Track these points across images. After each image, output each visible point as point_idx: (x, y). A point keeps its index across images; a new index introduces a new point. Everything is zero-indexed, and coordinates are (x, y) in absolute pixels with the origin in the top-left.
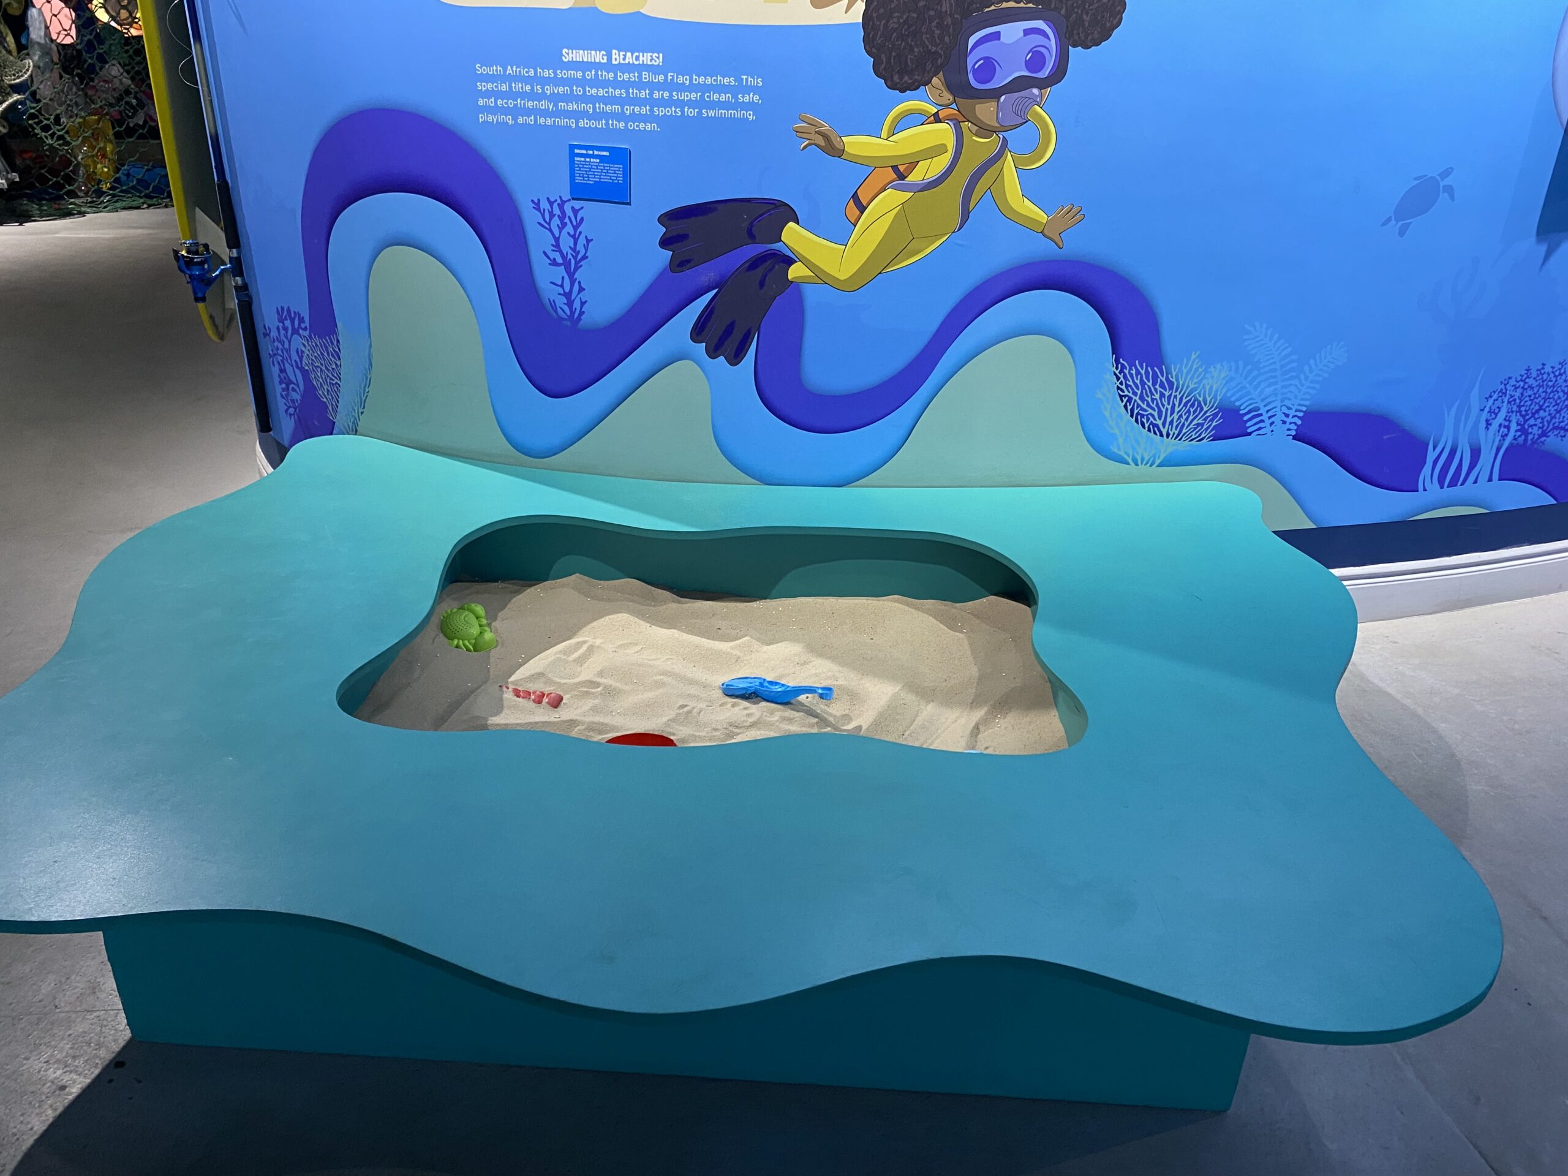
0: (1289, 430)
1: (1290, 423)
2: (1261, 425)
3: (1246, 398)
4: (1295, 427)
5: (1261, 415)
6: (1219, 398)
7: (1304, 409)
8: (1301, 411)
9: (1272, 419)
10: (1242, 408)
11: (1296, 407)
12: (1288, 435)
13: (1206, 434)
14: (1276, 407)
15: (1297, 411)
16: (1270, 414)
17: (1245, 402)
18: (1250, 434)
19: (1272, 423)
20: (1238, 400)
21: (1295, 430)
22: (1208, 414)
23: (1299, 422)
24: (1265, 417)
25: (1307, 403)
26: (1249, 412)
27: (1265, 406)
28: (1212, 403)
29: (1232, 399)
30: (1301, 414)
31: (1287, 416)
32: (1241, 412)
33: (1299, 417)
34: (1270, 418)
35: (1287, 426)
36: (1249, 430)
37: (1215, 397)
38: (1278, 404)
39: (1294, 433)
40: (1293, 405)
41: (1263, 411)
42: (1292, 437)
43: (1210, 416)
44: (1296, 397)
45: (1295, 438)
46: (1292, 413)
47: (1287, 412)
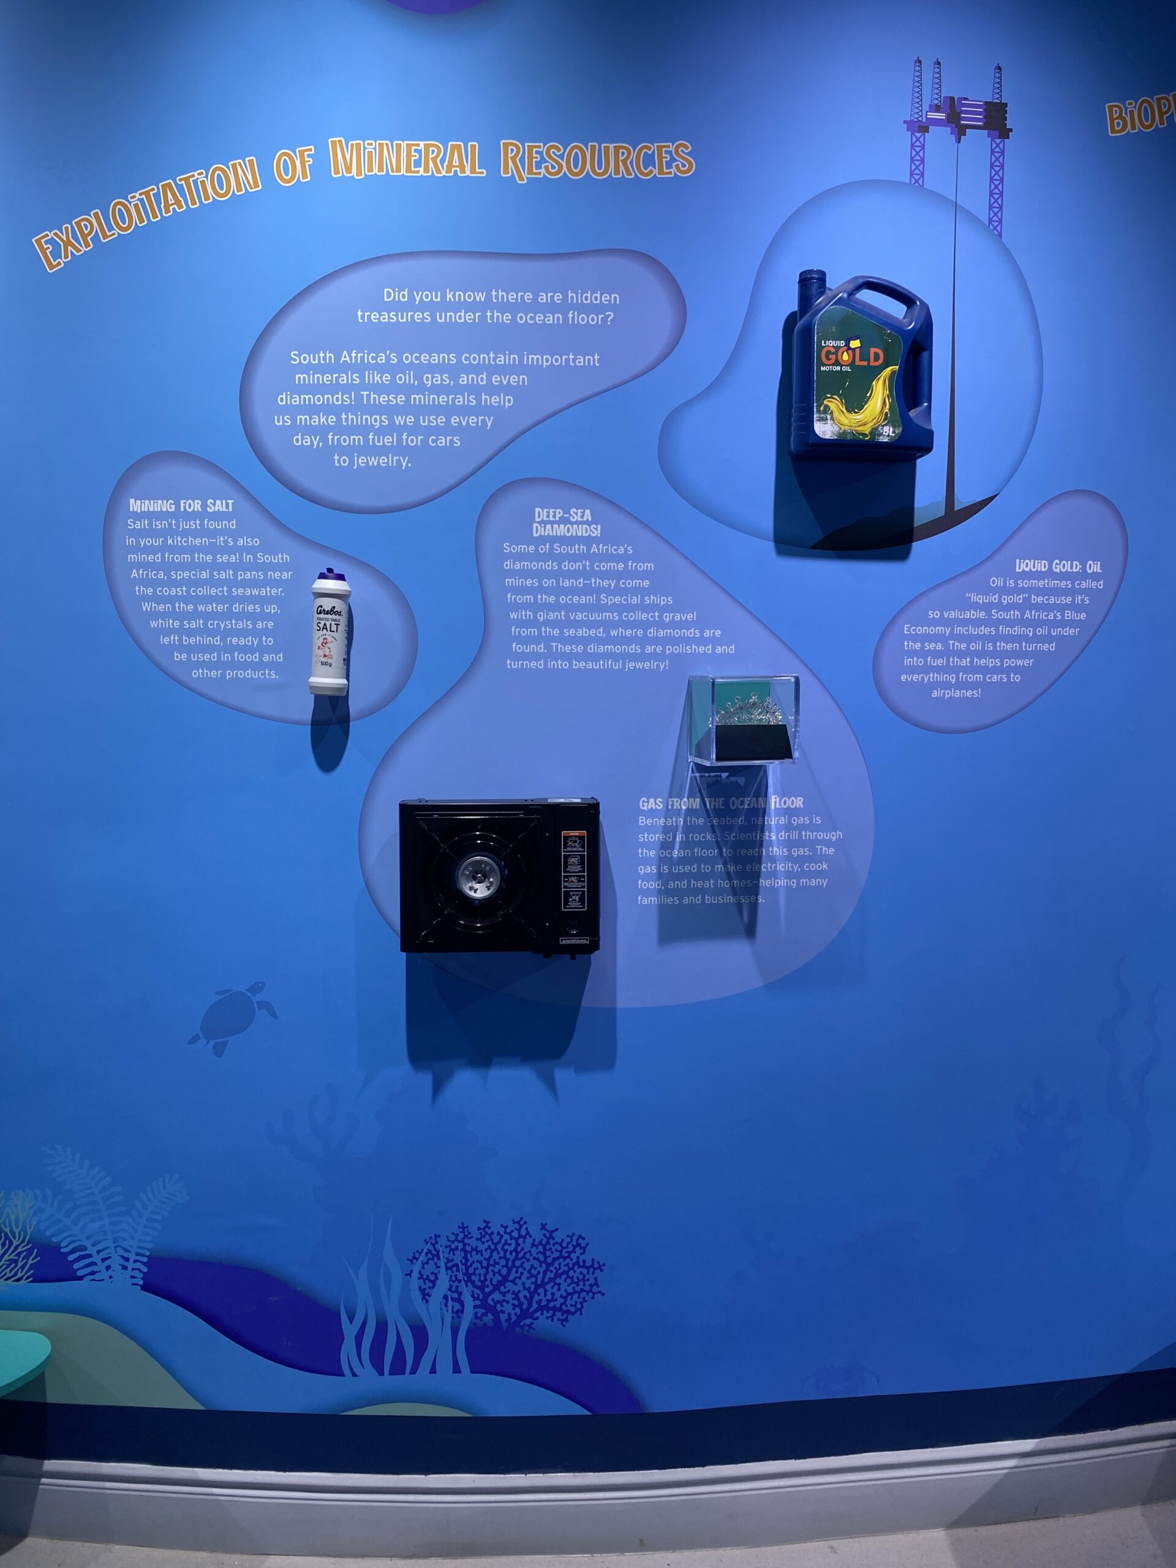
0: (133, 1277)
1: (133, 1269)
2: (94, 1268)
3: (66, 1234)
4: (141, 1275)
5: (90, 1256)
6: (29, 1232)
7: (148, 1253)
8: (143, 1255)
9: (107, 1263)
10: (62, 1245)
11: (134, 1250)
12: (133, 1284)
13: (24, 1273)
14: (108, 1248)
15: (137, 1254)
16: (103, 1255)
17: (65, 1238)
18: (81, 1278)
19: (108, 1268)
20: (56, 1234)
21: (142, 1279)
22: (20, 1249)
23: (145, 1269)
24: (97, 1259)
25: (150, 1246)
26: (74, 1251)
27: (93, 1245)
28: (22, 1235)
29: (48, 1233)
30: (145, 1260)
31: (127, 1259)
32: (63, 1250)
33: (143, 1263)
34: (103, 1260)
35: (129, 1272)
36: (79, 1273)
37: (24, 1229)
38: (109, 1243)
39: (141, 1283)
40: (131, 1247)
41: (91, 1250)
42: (140, 1288)
43: (22, 1252)
44: (133, 1238)
45: (144, 1288)
46: (132, 1257)
47: (126, 1255)
